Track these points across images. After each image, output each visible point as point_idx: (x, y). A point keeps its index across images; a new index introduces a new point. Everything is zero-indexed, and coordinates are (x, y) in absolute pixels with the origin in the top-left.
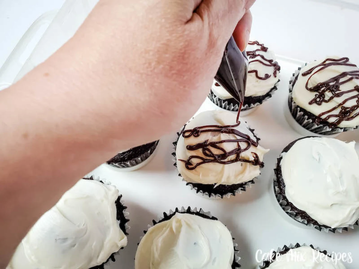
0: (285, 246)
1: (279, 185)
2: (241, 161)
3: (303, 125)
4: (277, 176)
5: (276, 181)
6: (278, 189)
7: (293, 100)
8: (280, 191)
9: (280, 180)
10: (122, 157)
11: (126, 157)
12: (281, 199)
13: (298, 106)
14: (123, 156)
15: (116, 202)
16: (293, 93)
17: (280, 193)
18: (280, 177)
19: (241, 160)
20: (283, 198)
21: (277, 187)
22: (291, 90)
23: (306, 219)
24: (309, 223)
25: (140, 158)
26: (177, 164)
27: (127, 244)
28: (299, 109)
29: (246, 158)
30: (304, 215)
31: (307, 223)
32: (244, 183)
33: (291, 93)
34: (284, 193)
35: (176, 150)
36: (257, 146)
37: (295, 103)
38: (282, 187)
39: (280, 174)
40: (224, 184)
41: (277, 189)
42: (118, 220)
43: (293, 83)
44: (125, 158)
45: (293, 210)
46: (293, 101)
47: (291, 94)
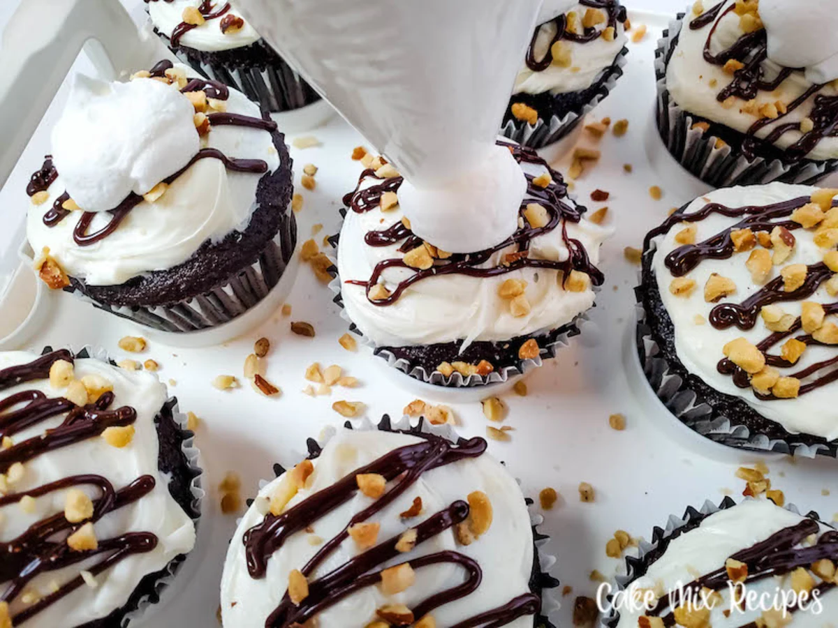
0: (690, 510)
1: (652, 330)
2: (534, 266)
3: (702, 175)
4: (647, 306)
5: (645, 320)
6: (653, 342)
7: (670, 97)
8: (657, 351)
9: (657, 314)
10: (169, 282)
11: (182, 283)
12: (666, 373)
13: (686, 113)
14: (172, 281)
15: (157, 419)
16: (667, 80)
17: (660, 355)
18: (655, 306)
19: (533, 262)
20: (670, 366)
21: (649, 336)
22: (662, 71)
23: (744, 423)
24: (756, 434)
25: (229, 285)
26: (343, 297)
27: (196, 545)
28: (689, 119)
29: (549, 255)
30: (738, 409)
31: (750, 435)
32: (548, 334)
33: (662, 80)
34: (673, 350)
35: (337, 258)
36: (580, 219)
37: (676, 105)
38: (663, 335)
39: (653, 298)
40: (487, 340)
41: (648, 342)
42: (166, 473)
43: (666, 53)
44: (180, 285)
45: (705, 401)
46: (672, 99)
47: (665, 82)
